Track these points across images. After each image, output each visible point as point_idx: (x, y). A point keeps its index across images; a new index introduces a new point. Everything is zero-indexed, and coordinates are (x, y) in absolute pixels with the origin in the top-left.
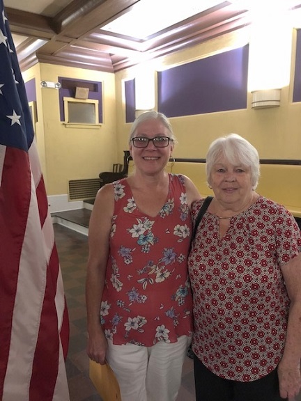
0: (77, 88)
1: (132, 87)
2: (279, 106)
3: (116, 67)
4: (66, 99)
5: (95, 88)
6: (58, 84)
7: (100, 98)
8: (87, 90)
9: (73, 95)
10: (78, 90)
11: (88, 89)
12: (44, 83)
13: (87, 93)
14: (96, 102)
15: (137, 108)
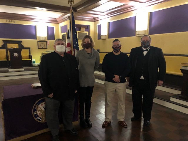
1: (100, 27)
3: (95, 20)
5: (87, 27)
7: (89, 31)
8: (84, 28)
9: (80, 30)
10: (82, 28)
14: (88, 32)
15: (102, 35)
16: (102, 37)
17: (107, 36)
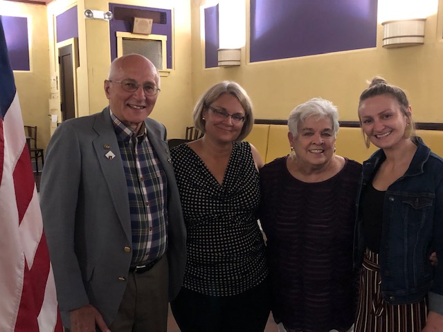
0: (136, 19)
1: (214, 15)
2: (422, 44)
4: (121, 35)
5: (162, 19)
6: (108, 14)
7: (168, 33)
8: (149, 21)
9: (130, 30)
10: (137, 21)
11: (152, 20)
12: (89, 12)
13: (150, 26)
14: (164, 38)
15: (221, 48)
16: (221, 57)
17: (243, 51)
